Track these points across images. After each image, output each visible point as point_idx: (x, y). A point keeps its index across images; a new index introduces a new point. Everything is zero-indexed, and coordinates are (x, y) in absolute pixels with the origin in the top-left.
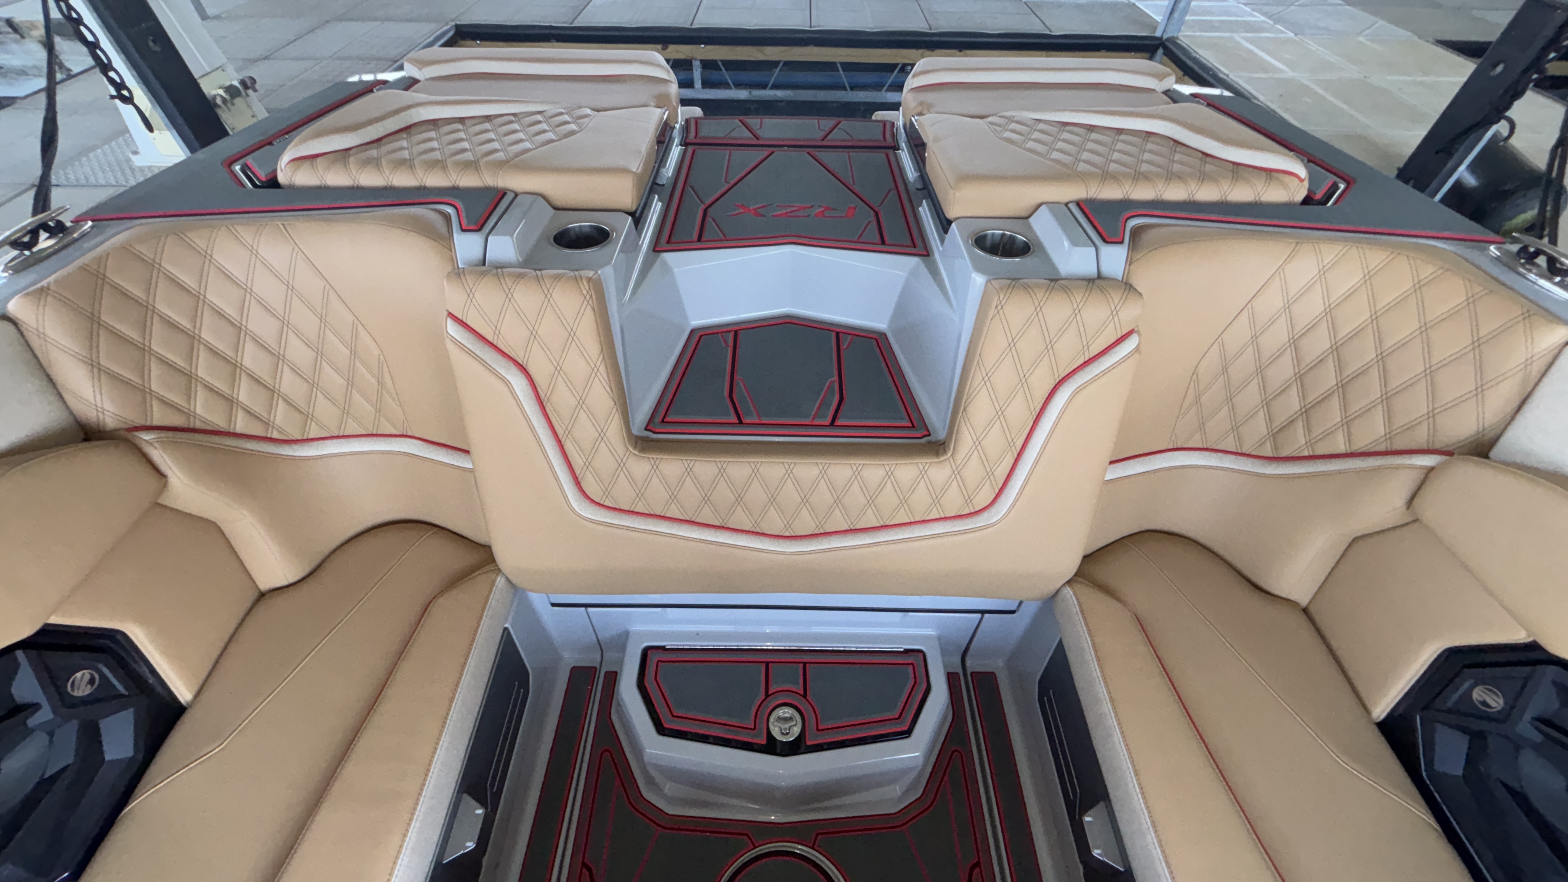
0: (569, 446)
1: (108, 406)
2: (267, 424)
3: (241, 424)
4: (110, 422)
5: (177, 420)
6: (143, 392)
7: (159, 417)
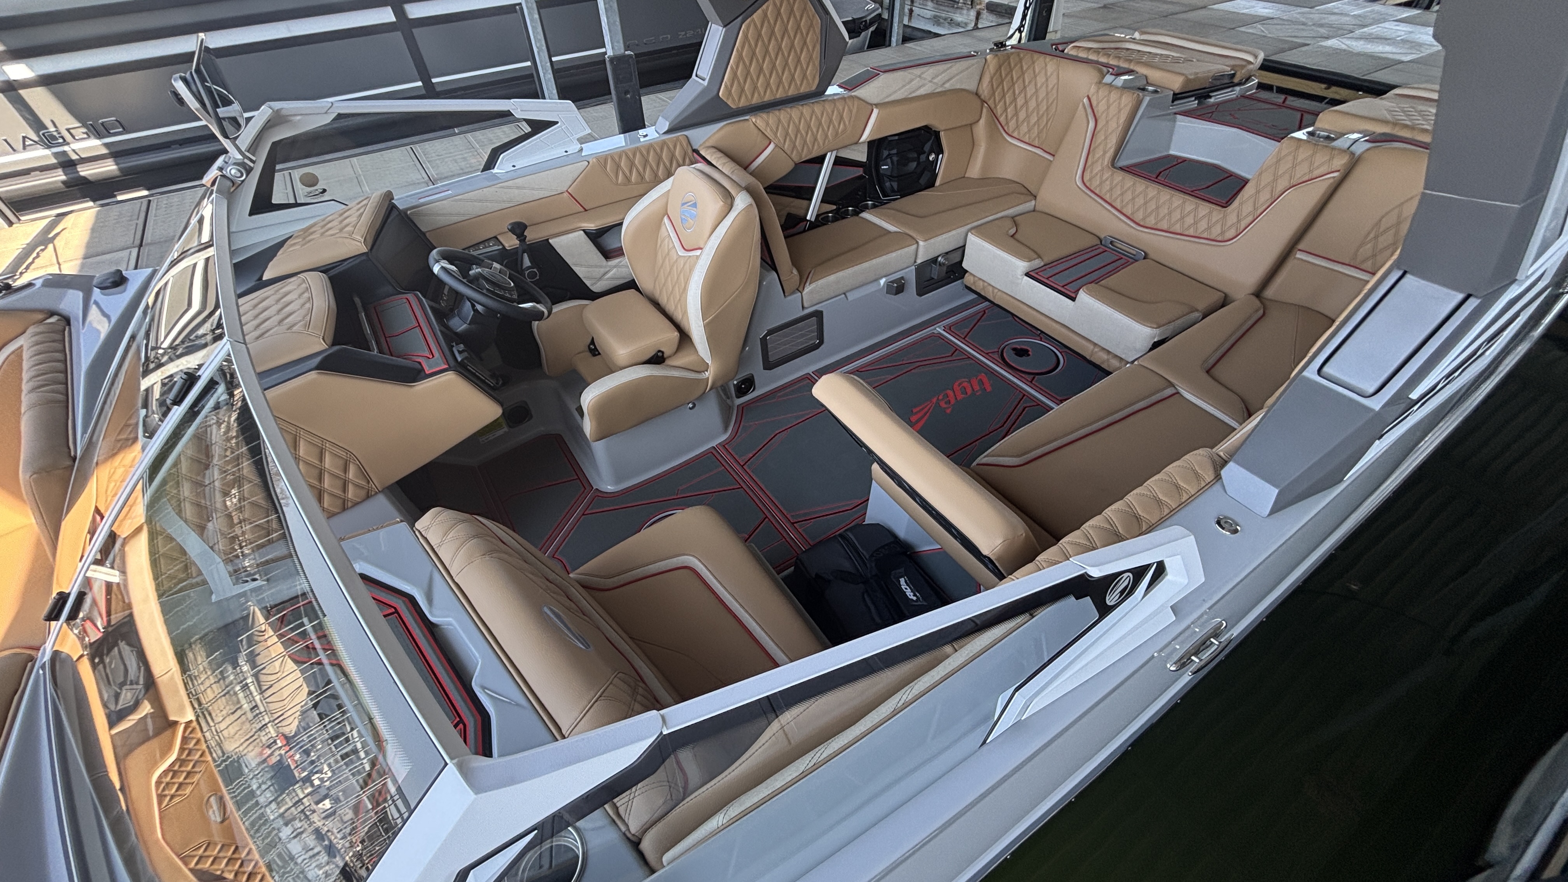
0: (1090, 156)
1: (986, 92)
2: (1007, 123)
3: (1002, 119)
4: (982, 97)
5: (992, 106)
6: (994, 93)
7: (991, 103)
